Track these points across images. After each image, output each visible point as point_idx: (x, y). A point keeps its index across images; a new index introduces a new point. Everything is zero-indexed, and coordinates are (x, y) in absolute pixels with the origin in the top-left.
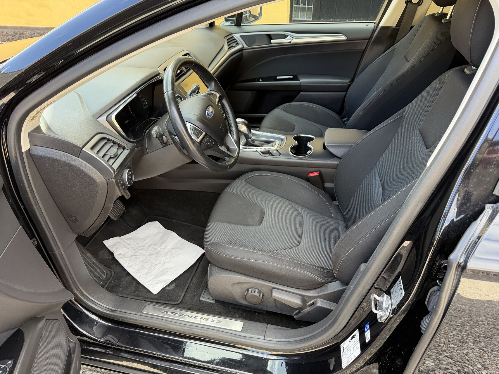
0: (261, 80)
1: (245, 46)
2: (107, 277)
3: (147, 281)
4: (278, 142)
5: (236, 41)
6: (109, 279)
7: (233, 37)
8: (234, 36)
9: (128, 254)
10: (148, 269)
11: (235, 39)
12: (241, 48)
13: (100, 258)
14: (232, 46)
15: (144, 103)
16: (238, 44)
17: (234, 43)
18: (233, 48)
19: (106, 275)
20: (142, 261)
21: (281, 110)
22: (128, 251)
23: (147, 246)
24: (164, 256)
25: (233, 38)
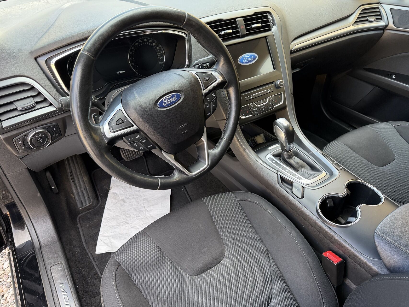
0: (394, 77)
1: (391, 25)
2: (91, 206)
3: (105, 234)
4: (324, 174)
5: (380, 15)
6: (91, 209)
7: (378, 8)
8: (380, 7)
9: (120, 197)
10: (117, 223)
11: (379, 12)
12: (383, 26)
13: (101, 185)
14: (367, 20)
15: (162, 58)
16: (381, 19)
17: (374, 17)
18: (367, 22)
19: (90, 204)
20: (124, 211)
21: (394, 128)
22: (124, 193)
23: (143, 198)
24: (139, 220)
25: (377, 10)
